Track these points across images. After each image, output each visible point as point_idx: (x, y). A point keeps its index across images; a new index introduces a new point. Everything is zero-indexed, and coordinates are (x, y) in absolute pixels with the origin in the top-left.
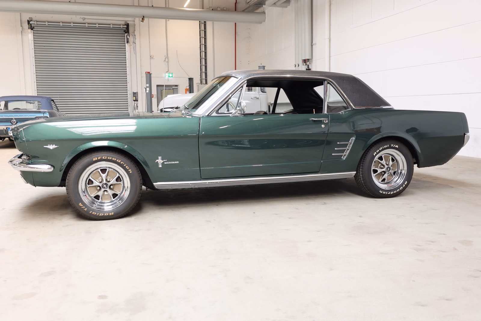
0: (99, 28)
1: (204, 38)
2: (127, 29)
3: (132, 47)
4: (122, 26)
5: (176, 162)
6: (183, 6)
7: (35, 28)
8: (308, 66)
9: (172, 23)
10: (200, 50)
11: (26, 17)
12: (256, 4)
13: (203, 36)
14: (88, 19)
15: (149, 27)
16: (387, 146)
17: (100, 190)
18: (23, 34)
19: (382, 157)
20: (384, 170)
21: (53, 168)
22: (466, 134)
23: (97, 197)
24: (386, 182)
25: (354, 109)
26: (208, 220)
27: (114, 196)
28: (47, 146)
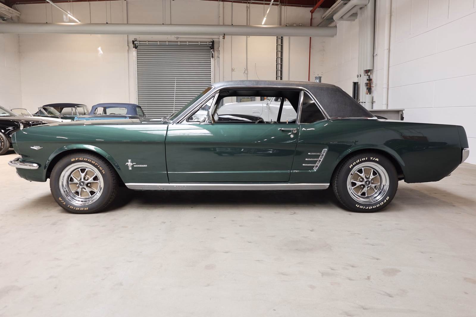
0: (189, 45)
1: (281, 52)
2: (212, 46)
3: (216, 61)
4: (208, 43)
5: (144, 166)
6: (262, 24)
7: (138, 47)
8: (369, 76)
9: (252, 39)
10: (277, 63)
11: (132, 38)
12: (328, 19)
13: (280, 50)
14: (181, 38)
15: (231, 44)
16: (365, 159)
17: (78, 187)
18: (129, 52)
19: (362, 169)
20: (363, 183)
21: (38, 166)
22: (465, 149)
23: (77, 193)
24: (366, 196)
25: (329, 119)
26: (165, 222)
27: (92, 193)
28: (33, 147)
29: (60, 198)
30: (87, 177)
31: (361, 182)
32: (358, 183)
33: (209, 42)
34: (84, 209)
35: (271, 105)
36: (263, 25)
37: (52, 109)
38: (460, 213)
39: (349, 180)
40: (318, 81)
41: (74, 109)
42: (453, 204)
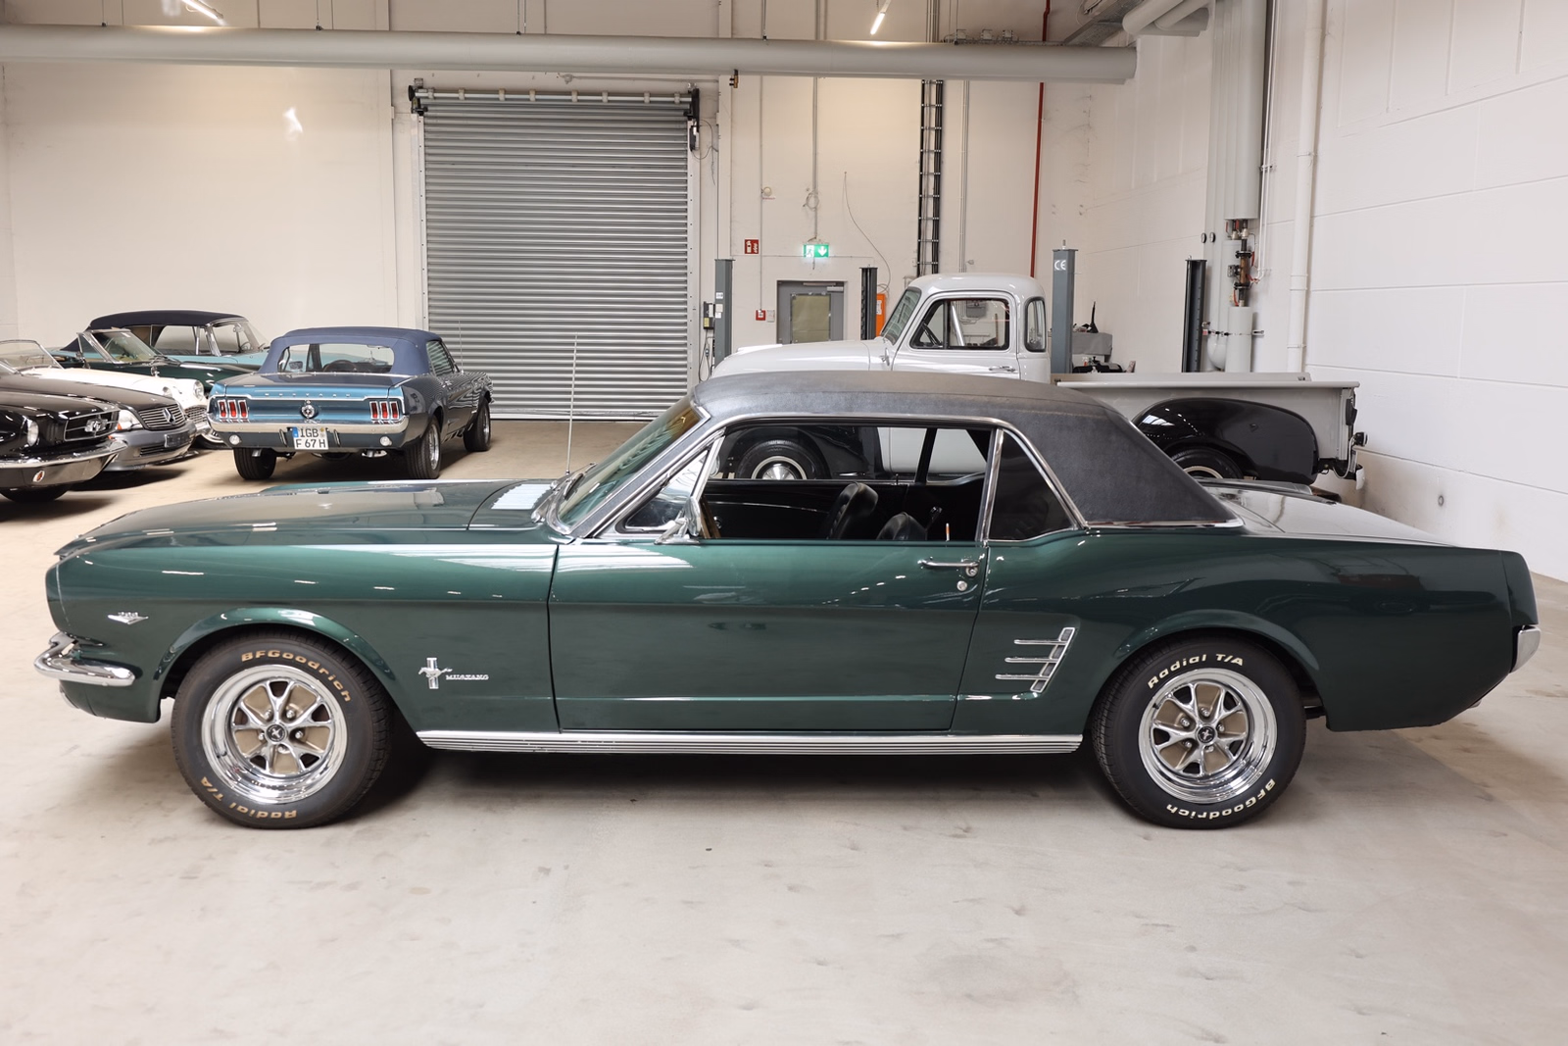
0: (611, 106)
1: (937, 131)
2: (694, 107)
3: (707, 161)
4: (677, 99)
5: (479, 677)
6: (869, 31)
7: (429, 108)
8: (1245, 242)
9: (833, 88)
10: (921, 170)
11: (406, 79)
12: (1106, 21)
13: (933, 125)
14: (580, 78)
15: (761, 100)
16: (1201, 659)
17: (264, 742)
18: (398, 126)
19: (1188, 688)
20: (1191, 734)
21: (133, 677)
22: (1526, 629)
23: (259, 760)
24: (1201, 773)
25: (1085, 528)
26: (548, 867)
27: (309, 760)
28: (117, 615)
29: (205, 779)
30: (291, 708)
31: (1187, 729)
32: (1177, 735)
33: (682, 95)
34: (283, 814)
35: (897, 361)
36: (877, 38)
37: (126, 336)
38: (1505, 835)
39: (1148, 722)
40: (1062, 265)
41: (202, 332)
42: (1489, 791)
